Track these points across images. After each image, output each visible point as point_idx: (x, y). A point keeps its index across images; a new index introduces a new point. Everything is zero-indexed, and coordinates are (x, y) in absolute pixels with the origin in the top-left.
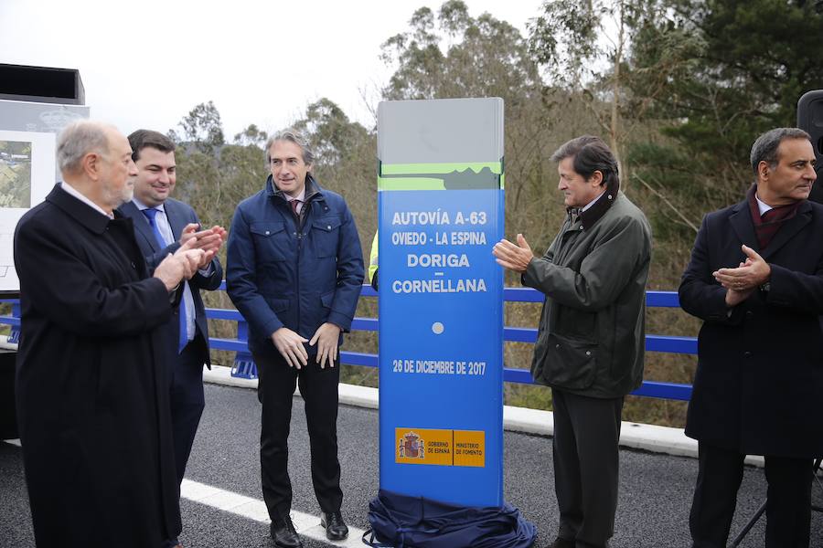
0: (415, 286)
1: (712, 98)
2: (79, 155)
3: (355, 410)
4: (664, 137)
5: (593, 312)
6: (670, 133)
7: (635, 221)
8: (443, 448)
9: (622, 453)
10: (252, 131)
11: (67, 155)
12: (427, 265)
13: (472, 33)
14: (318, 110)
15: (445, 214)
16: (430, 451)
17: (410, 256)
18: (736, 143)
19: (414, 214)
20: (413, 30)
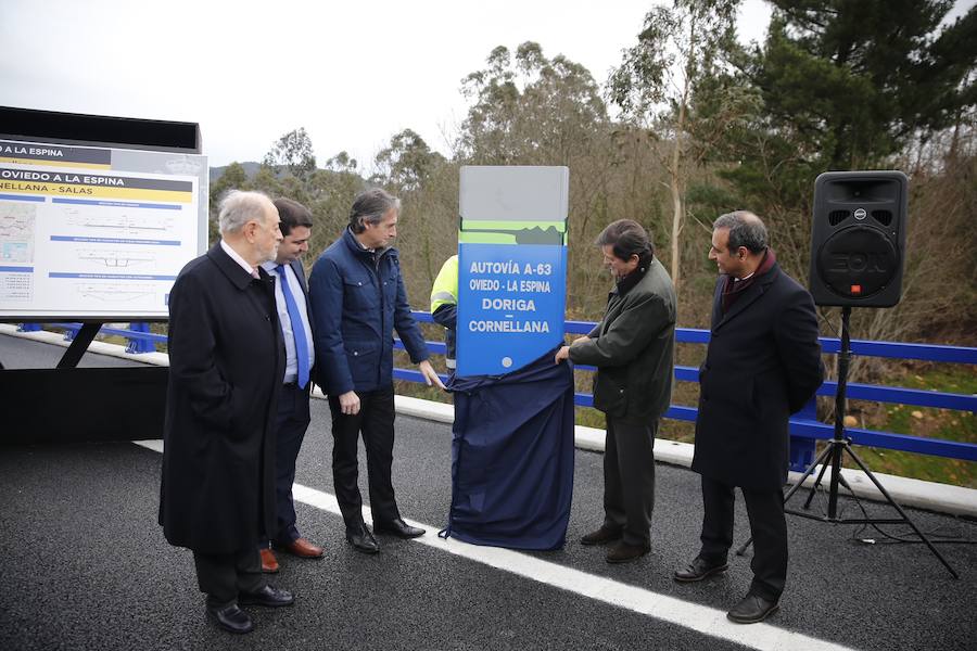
0: (489, 326)
1: (760, 145)
2: (242, 222)
3: (432, 424)
4: (718, 179)
6: (724, 175)
9: (657, 468)
10: (343, 158)
11: (232, 221)
12: (499, 308)
13: (547, 72)
14: (402, 140)
15: (516, 265)
17: (485, 300)
18: (780, 189)
19: (490, 264)
20: (491, 67)
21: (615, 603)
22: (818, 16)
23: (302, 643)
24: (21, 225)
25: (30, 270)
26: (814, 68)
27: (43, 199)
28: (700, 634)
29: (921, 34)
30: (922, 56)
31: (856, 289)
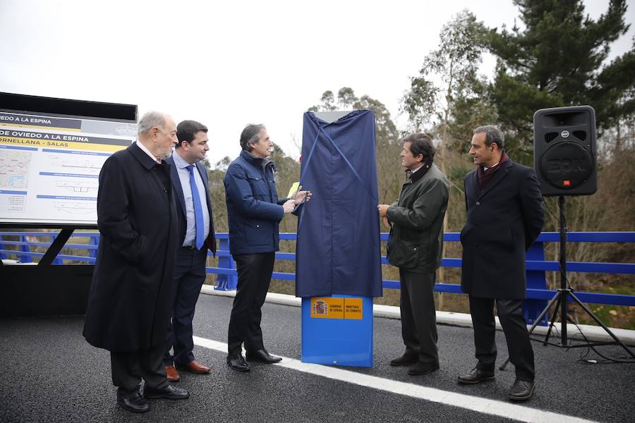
2: (149, 128)
3: (287, 307)
5: (419, 231)
7: (440, 181)
8: (338, 308)
10: (227, 160)
11: (143, 126)
16: (331, 310)
20: (323, 103)
21: (417, 396)
22: (526, 62)
23: (193, 419)
24: (21, 165)
25: (25, 193)
26: (526, 91)
27: (36, 149)
28: (478, 413)
29: (590, 70)
30: (593, 84)
31: (567, 183)
